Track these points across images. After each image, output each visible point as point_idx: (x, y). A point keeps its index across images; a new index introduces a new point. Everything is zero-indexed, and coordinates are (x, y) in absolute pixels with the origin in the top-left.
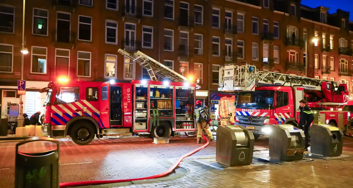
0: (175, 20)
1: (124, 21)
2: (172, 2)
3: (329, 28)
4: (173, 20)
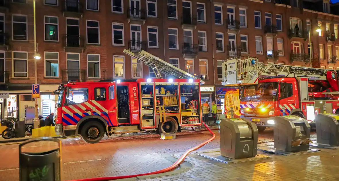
0: (178, 19)
1: (130, 23)
3: (333, 18)
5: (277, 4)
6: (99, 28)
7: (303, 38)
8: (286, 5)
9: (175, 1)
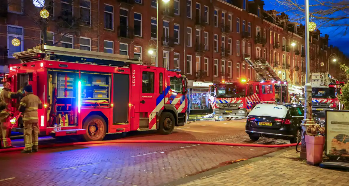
0: (192, 18)
1: (163, 19)
2: (189, 2)
3: (278, 29)
4: (190, 19)
5: (250, 14)
6: (141, 21)
7: (262, 44)
8: (254, 15)
9: (190, 2)
